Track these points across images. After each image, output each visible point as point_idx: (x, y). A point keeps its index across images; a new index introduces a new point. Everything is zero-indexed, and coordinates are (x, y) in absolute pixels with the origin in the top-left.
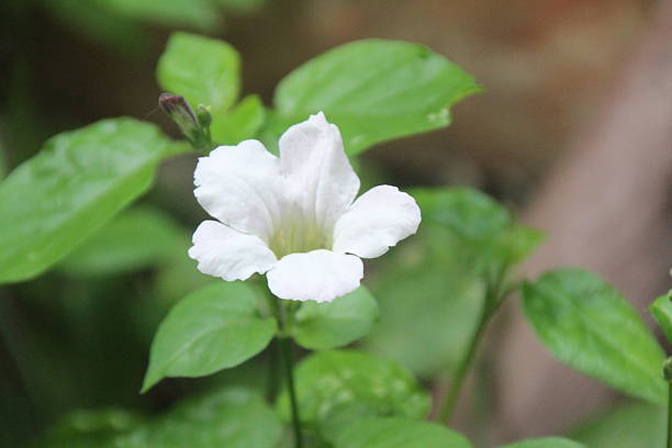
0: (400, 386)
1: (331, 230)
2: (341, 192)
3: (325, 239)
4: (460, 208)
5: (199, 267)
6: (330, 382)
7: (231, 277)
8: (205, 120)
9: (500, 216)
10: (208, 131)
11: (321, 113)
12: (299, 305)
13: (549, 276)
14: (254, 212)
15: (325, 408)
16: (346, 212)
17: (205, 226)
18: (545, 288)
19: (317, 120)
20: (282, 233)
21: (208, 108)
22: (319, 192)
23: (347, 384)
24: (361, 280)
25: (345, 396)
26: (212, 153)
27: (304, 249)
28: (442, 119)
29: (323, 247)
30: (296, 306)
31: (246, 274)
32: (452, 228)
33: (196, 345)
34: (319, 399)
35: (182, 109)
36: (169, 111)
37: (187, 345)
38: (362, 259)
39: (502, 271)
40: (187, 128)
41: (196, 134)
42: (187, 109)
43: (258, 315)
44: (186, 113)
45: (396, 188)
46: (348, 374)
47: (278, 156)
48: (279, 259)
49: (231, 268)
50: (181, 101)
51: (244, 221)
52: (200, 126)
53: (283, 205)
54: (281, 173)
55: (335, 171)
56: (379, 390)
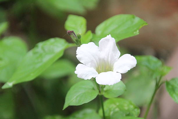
0: (132, 107)
1: (113, 66)
2: (115, 56)
3: (111, 68)
4: (149, 61)
5: (77, 76)
6: (113, 106)
7: (86, 79)
8: (79, 37)
9: (159, 63)
10: (80, 40)
11: (110, 35)
12: (105, 86)
13: (173, 79)
14: (92, 61)
15: (112, 113)
16: (117, 61)
17: (79, 65)
18: (172, 83)
19: (109, 37)
20: (100, 67)
21: (80, 34)
22: (109, 56)
23: (118, 107)
24: (121, 79)
25: (117, 109)
26: (81, 46)
27: (106, 71)
28: (137, 33)
29: (111, 71)
30: (104, 86)
31: (90, 78)
32: (147, 66)
33: (77, 97)
34: (110, 111)
35: (73, 34)
36: (70, 35)
37: (75, 97)
38: (121, 74)
39: (160, 78)
40: (74, 39)
41: (77, 41)
42: (74, 34)
43: (94, 89)
44: (74, 35)
45: (130, 55)
46: (118, 104)
47: (99, 46)
48: (99, 74)
49: (86, 76)
50: (73, 32)
51: (90, 64)
52: (78, 39)
53: (100, 59)
54: (99, 51)
55: (114, 50)
56: (126, 108)
